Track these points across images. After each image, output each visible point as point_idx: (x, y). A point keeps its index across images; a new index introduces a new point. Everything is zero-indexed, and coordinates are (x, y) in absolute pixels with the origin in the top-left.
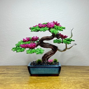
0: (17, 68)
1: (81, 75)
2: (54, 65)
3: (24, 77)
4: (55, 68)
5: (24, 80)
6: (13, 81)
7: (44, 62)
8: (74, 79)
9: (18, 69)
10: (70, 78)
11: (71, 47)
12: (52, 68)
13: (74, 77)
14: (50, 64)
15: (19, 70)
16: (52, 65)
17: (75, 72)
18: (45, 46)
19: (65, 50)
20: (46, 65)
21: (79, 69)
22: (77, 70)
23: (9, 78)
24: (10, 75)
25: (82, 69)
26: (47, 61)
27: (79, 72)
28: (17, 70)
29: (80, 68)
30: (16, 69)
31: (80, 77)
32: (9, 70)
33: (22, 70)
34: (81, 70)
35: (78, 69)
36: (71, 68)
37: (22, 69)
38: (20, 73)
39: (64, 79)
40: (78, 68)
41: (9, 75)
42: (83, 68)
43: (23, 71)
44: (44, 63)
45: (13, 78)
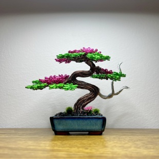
2: (94, 115)
4: (96, 120)
11: (120, 91)
14: (88, 113)
16: (91, 115)
19: (110, 96)
20: (81, 115)
44: (77, 112)
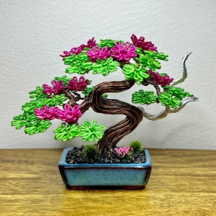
0: (31, 160)
1: (205, 187)
2: (132, 162)
3: (49, 193)
5: (49, 204)
6: (19, 208)
7: (103, 151)
8: (187, 202)
9: (32, 163)
10: (176, 196)
12: (125, 171)
13: (187, 194)
14: (121, 159)
15: (34, 168)
16: (127, 163)
17: (190, 175)
18: (109, 109)
19: (163, 115)
21: (198, 161)
22: (195, 167)
23: (9, 197)
24: (12, 187)
25: (207, 163)
26: (113, 149)
27: (199, 173)
28: (30, 167)
29: (202, 157)
30: (26, 162)
31: (202, 194)
32: (9, 165)
33: (45, 168)
34: (205, 166)
35: (196, 164)
36: (178, 159)
37: (45, 164)
38: (39, 179)
39: (159, 202)
40: (198, 158)
41: (8, 184)
42: (210, 157)
43: (47, 171)
44: (103, 155)
45: (20, 197)
